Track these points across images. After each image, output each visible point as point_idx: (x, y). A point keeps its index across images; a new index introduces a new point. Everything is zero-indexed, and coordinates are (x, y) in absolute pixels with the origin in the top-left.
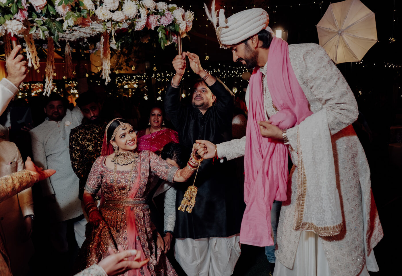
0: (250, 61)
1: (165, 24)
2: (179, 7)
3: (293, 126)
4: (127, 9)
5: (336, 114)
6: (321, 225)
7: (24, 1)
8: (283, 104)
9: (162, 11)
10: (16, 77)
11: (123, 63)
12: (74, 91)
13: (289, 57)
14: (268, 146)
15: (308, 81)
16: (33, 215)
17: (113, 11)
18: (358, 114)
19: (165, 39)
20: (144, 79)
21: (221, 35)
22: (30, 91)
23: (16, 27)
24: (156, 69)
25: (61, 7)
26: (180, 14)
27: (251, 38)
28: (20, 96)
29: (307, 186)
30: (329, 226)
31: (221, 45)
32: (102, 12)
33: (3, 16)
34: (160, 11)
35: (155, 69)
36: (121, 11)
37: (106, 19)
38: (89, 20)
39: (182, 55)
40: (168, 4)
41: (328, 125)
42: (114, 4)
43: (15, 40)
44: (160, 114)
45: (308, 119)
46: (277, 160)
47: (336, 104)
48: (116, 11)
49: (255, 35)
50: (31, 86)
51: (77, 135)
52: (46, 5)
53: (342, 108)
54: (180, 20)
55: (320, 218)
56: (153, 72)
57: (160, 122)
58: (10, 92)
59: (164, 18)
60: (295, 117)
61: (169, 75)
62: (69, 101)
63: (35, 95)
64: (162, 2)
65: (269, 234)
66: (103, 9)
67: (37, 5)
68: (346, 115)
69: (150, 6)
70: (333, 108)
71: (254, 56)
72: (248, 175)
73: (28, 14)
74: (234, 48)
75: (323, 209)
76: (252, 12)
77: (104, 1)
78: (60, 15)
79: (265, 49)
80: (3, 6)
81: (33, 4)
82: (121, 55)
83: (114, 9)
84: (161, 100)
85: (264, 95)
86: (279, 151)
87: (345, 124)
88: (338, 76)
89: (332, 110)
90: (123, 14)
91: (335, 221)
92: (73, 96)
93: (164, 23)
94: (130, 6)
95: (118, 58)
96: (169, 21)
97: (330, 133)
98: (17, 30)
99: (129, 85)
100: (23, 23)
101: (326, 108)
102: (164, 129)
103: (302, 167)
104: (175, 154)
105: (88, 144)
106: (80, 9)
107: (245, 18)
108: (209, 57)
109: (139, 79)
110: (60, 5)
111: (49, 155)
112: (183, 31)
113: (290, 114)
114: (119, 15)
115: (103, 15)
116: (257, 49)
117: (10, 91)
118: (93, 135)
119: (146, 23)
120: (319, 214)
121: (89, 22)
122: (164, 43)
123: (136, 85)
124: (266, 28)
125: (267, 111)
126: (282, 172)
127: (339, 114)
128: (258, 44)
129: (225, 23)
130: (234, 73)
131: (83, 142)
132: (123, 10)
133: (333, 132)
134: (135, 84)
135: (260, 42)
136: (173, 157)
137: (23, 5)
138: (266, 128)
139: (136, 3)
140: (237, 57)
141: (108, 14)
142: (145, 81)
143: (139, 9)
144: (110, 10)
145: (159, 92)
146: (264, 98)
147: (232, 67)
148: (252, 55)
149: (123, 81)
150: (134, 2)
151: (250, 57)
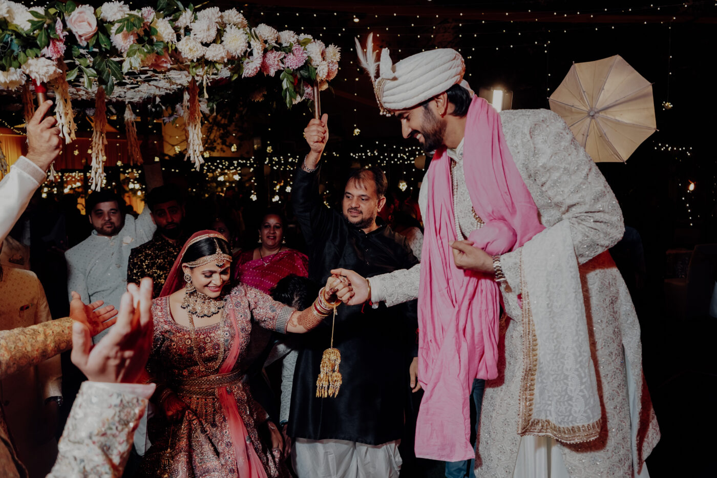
0: (431, 137)
1: (293, 67)
2: (316, 40)
3: (510, 250)
4: (230, 42)
5: (587, 230)
6: (566, 424)
7: (60, 27)
8: (493, 212)
9: (288, 45)
10: (42, 153)
11: (217, 139)
12: (135, 185)
13: (502, 132)
14: (465, 284)
15: (537, 173)
16: (60, 397)
17: (207, 45)
18: (624, 230)
19: (293, 90)
20: (251, 165)
21: (383, 92)
22: (61, 185)
23: (45, 69)
24: (272, 150)
25: (120, 36)
26: (318, 50)
27: (435, 98)
28: (45, 193)
29: (538, 353)
30: (580, 425)
31: (382, 110)
32: (189, 45)
33: (24, 52)
34: (284, 45)
35: (270, 150)
36: (221, 43)
37: (195, 57)
38: (167, 59)
39: (320, 118)
40: (298, 34)
41: (574, 248)
42: (208, 33)
43: (42, 92)
44: (278, 225)
45: (538, 238)
46: (481, 307)
47: (586, 212)
48: (212, 45)
49: (443, 93)
50: (64, 177)
51: (142, 258)
52: (96, 34)
53: (598, 220)
54: (318, 60)
55: (564, 412)
56: (267, 154)
57: (277, 239)
58: (32, 180)
59: (291, 56)
60: (515, 235)
61: (292, 160)
62: (125, 202)
63: (70, 192)
64: (287, 31)
65: (466, 438)
66: (190, 41)
67: (80, 33)
68: (604, 231)
69: (268, 37)
70: (582, 220)
71: (438, 129)
72: (425, 334)
73: (65, 48)
74: (406, 115)
75: (569, 395)
76: (439, 55)
77: (192, 28)
78: (119, 50)
79: (457, 117)
80: (25, 35)
81: (74, 31)
82: (213, 126)
83: (209, 40)
84: (279, 200)
85: (455, 197)
86: (484, 292)
87: (602, 246)
88: (589, 165)
89: (579, 223)
90: (224, 49)
91: (591, 416)
92: (133, 194)
93: (292, 64)
94: (236, 36)
95: (208, 132)
96: (299, 61)
97: (578, 262)
98: (47, 75)
99: (226, 176)
100: (57, 63)
101: (569, 219)
102: (284, 251)
103: (529, 321)
104: (296, 297)
105: (158, 273)
106: (152, 40)
107: (427, 64)
108: (359, 131)
109: (243, 166)
110: (119, 33)
111: (95, 293)
112: (323, 79)
113: (505, 229)
114: (217, 50)
115: (191, 50)
116: (445, 117)
117: (32, 178)
118: (167, 259)
119: (262, 65)
120: (561, 403)
121: (166, 62)
122: (291, 97)
123: (237, 175)
124: (460, 81)
125: (461, 224)
126: (490, 328)
127: (593, 230)
128: (446, 109)
129: (392, 72)
130: (402, 158)
131: (151, 269)
132: (224, 43)
133: (583, 260)
134: (235, 174)
135: (450, 105)
136: (294, 302)
137: (57, 33)
138: (463, 252)
139: (246, 31)
140: (410, 130)
141: (199, 48)
142: (252, 169)
143: (251, 40)
144: (202, 43)
145: (275, 187)
146: (455, 201)
147: (398, 148)
148: (436, 128)
149: (216, 170)
150: (242, 29)
151: (433, 130)
